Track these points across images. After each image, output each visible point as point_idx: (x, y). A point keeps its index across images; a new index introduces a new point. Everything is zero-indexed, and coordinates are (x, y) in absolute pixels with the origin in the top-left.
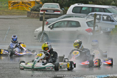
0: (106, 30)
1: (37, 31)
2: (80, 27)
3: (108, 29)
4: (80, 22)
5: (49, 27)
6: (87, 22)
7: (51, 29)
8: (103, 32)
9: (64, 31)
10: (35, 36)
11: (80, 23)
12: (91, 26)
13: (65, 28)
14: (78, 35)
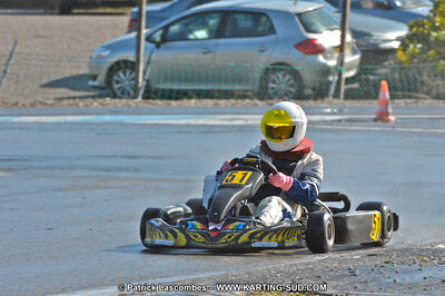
2: (274, 35)
4: (270, 15)
5: (149, 39)
6: (299, 15)
8: (362, 51)
10: (94, 78)
12: (314, 28)
13: (214, 40)
14: (267, 66)
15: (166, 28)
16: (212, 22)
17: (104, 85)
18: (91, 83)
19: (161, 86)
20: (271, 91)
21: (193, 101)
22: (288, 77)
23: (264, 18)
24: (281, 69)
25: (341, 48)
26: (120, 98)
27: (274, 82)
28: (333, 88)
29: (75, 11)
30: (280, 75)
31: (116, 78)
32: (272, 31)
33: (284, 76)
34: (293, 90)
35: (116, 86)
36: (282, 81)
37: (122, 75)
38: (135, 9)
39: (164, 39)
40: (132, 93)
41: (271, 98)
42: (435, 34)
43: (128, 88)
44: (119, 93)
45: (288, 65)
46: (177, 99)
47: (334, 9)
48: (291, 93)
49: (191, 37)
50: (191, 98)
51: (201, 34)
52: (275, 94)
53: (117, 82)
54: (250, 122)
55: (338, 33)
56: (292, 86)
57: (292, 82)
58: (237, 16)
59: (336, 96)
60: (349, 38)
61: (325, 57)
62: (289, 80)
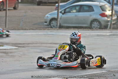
1: (47, 17)
2: (94, 12)
4: (93, 6)
5: (61, 12)
6: (101, 7)
7: (63, 14)
9: (77, 16)
10: (46, 22)
12: (105, 10)
13: (78, 13)
14: (92, 20)
15: (65, 10)
16: (77, 8)
17: (48, 24)
18: (45, 24)
19: (64, 25)
20: (93, 27)
21: (72, 29)
22: (97, 23)
23: (91, 7)
24: (96, 21)
25: (112, 15)
26: (53, 28)
28: (109, 26)
29: (41, 4)
30: (95, 23)
31: (52, 23)
32: (93, 10)
33: (96, 23)
34: (99, 26)
35: (52, 25)
36: (96, 24)
37: (53, 22)
38: (57, 4)
39: (65, 13)
40: (56, 27)
41: (93, 28)
43: (55, 25)
44: (52, 26)
45: (97, 20)
47: (110, 5)
48: (98, 27)
49: (72, 12)
50: (71, 28)
51: (74, 11)
52: (94, 27)
53: (52, 24)
54: (87, 35)
55: (111, 11)
56: (98, 25)
57: (98, 24)
58: (84, 7)
59: (110, 28)
60: (114, 13)
61: (108, 18)
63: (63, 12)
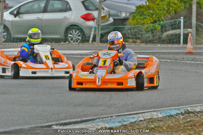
0: (119, 16)
2: (71, 12)
3: (121, 14)
4: (69, 2)
6: (83, 2)
7: (15, 16)
8: (114, 19)
9: (40, 19)
11: (70, 4)
12: (90, 8)
13: (42, 14)
14: (67, 26)
19: (16, 36)
20: (69, 39)
23: (66, 3)
24: (73, 29)
27: (71, 34)
32: (70, 9)
33: (76, 32)
34: (80, 38)
36: (74, 34)
42: (148, 11)
46: (16, 42)
48: (79, 39)
49: (31, 12)
52: (72, 40)
56: (79, 36)
57: (79, 34)
59: (94, 41)
62: (78, 33)
63: (15, 12)
